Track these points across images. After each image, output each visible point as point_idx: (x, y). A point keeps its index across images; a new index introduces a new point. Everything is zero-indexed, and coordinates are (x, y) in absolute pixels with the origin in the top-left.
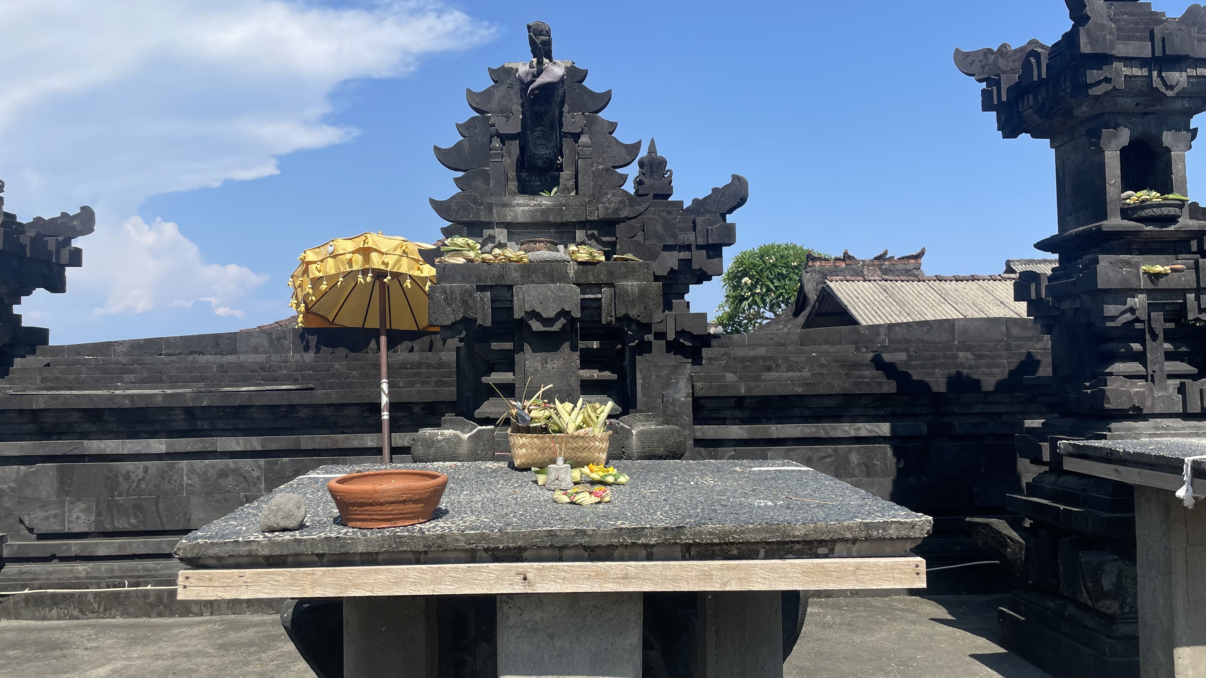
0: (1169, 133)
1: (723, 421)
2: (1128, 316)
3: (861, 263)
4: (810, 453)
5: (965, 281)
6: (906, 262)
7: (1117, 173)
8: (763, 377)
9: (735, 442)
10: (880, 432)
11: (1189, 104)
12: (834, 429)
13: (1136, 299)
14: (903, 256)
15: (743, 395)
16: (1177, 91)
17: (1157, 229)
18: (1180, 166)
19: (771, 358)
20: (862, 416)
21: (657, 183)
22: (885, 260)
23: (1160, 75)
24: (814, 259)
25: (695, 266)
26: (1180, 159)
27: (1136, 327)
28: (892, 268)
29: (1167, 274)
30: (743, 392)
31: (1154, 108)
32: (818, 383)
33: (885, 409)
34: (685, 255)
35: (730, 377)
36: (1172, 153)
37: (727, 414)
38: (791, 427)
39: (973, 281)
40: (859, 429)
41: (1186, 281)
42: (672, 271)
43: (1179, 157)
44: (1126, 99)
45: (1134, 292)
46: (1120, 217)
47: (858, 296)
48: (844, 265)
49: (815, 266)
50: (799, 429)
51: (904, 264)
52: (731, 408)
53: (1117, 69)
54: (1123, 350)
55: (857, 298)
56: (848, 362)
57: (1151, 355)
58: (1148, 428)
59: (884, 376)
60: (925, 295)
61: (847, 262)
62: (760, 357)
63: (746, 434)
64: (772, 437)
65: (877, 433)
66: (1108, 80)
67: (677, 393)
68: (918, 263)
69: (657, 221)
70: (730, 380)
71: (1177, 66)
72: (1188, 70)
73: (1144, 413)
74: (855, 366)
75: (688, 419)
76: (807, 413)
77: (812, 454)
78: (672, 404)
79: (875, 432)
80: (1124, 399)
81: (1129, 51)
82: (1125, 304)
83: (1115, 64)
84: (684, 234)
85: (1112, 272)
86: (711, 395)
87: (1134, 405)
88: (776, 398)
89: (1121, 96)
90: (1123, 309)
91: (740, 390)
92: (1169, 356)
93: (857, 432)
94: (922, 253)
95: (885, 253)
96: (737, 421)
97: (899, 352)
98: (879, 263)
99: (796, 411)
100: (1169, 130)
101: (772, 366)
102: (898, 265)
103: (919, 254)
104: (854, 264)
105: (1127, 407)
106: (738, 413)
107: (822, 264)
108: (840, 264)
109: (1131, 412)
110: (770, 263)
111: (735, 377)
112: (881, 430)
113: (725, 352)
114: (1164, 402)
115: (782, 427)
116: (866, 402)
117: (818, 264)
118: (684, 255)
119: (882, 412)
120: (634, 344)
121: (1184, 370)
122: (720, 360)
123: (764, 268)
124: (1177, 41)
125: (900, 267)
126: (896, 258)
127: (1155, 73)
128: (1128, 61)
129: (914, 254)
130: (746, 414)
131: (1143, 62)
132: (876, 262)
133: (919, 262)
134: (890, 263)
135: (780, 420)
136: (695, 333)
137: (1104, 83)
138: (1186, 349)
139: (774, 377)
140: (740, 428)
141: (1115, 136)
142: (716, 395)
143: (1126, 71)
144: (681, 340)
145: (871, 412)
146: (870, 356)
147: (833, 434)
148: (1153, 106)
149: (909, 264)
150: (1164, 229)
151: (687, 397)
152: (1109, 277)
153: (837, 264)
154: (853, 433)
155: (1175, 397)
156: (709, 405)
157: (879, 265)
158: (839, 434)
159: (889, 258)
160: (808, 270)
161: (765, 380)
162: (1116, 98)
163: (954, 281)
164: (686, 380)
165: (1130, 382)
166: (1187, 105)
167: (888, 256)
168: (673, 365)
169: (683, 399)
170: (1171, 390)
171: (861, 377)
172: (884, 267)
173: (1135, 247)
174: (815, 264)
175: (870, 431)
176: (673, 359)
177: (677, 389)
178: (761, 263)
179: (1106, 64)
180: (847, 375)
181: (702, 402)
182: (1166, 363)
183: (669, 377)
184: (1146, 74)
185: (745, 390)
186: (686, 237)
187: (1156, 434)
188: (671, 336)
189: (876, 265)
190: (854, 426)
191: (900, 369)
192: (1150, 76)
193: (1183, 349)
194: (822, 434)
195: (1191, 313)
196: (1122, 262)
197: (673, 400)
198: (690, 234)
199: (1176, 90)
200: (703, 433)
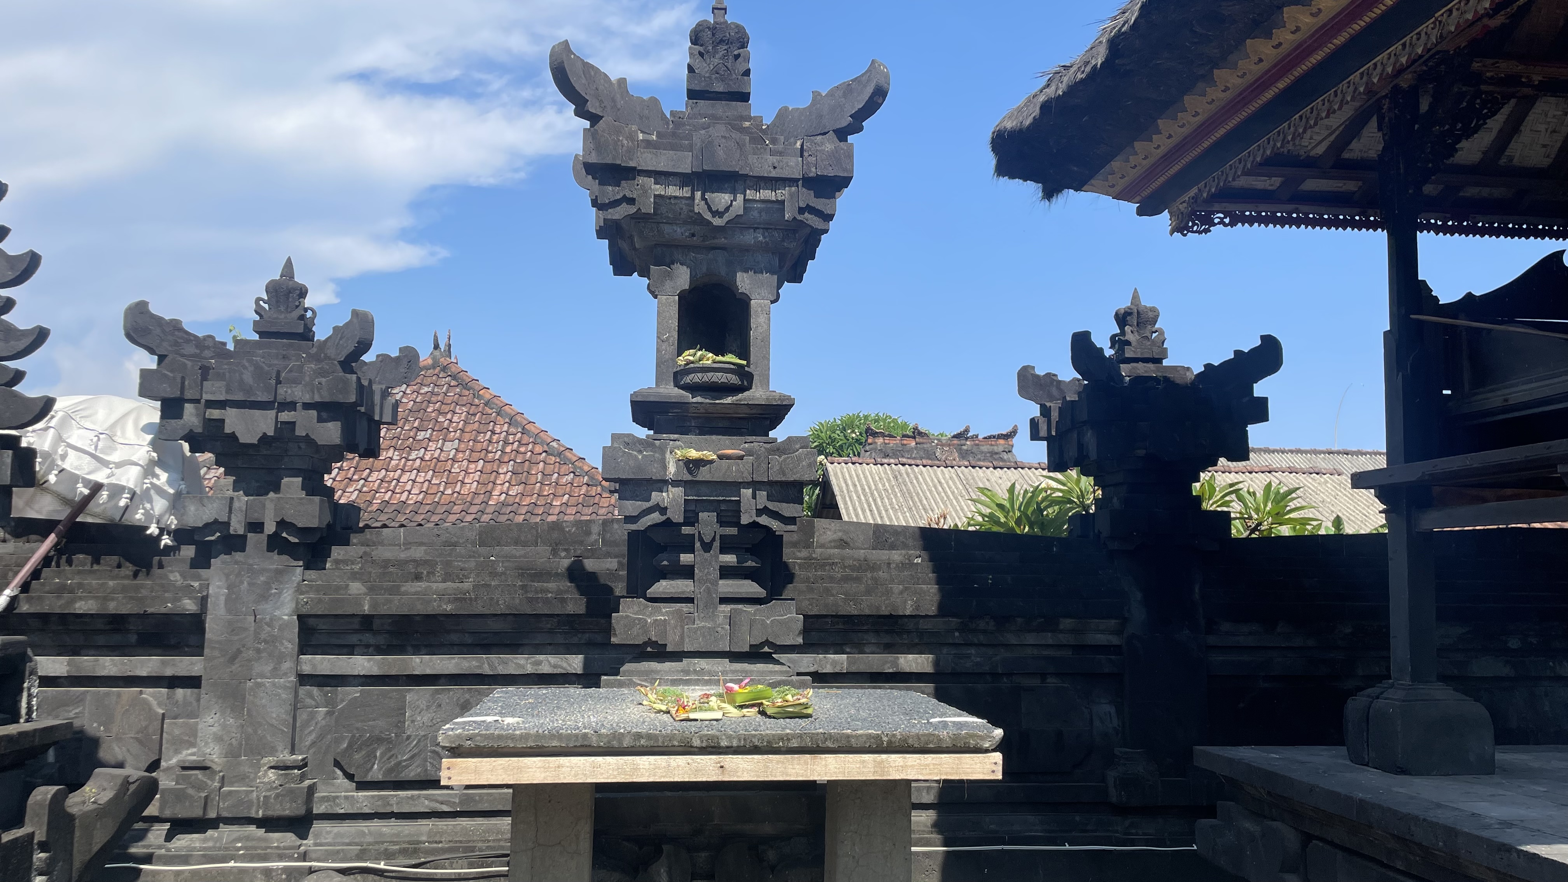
0: (745, 275)
1: (350, 650)
2: (656, 517)
3: (936, 441)
4: (467, 696)
5: (1005, 469)
6: (993, 443)
7: (673, 326)
8: (403, 589)
9: (364, 680)
10: (569, 668)
11: (764, 237)
12: (505, 663)
13: (664, 494)
14: (989, 435)
15: (367, 612)
16: (727, 220)
17: (707, 401)
18: (762, 319)
19: (426, 562)
20: (550, 644)
21: (282, 316)
22: (967, 439)
23: (703, 198)
24: (875, 434)
25: (300, 432)
26: (762, 311)
27: (683, 532)
28: (975, 450)
29: (711, 462)
30: (366, 609)
31: (716, 241)
32: (476, 598)
33: (580, 635)
34: (285, 416)
35: (356, 587)
36: (752, 302)
37: (354, 639)
38: (443, 659)
39: (1015, 468)
40: (539, 663)
41: (738, 471)
42: (264, 438)
43: (761, 306)
44: (675, 228)
45: (662, 484)
46: (672, 384)
47: (857, 483)
48: (913, 444)
49: (876, 443)
50: (453, 661)
51: (992, 445)
52: (356, 631)
53: (644, 186)
54: (665, 563)
55: (855, 486)
56: (536, 570)
57: (700, 571)
58: (673, 672)
59: (575, 591)
60: (945, 485)
61: (917, 439)
62: (411, 561)
63: (376, 668)
64: (415, 673)
65: (564, 669)
66: (631, 201)
67: (278, 608)
68: (1009, 445)
69: (245, 368)
70: (356, 592)
71: (726, 186)
72: (748, 191)
73: (668, 650)
74: (541, 575)
75: (290, 646)
76: (469, 639)
77: (471, 697)
78: (268, 624)
79: (562, 668)
80: (635, 630)
81: (660, 163)
82: (649, 500)
83: (641, 180)
84: (287, 388)
85: (622, 456)
86: (320, 613)
87: (649, 639)
88: (418, 618)
89: (665, 223)
90: (645, 508)
91: (363, 606)
92: (726, 572)
93: (535, 667)
94: (1013, 432)
95: (967, 430)
96: (371, 649)
97: (611, 558)
98: (959, 442)
99: (454, 638)
100: (746, 271)
101: (422, 573)
102: (983, 445)
103: (1011, 433)
104: (926, 443)
105: (639, 641)
106: (368, 638)
107: (887, 441)
108: (908, 442)
109: (649, 649)
110: (853, 438)
111: (363, 588)
112: (570, 665)
113: (365, 553)
114: (704, 636)
115: (430, 658)
116: (549, 626)
117: (880, 441)
118: (288, 416)
119: (575, 640)
120: (212, 538)
121: (747, 593)
122: (353, 564)
123: (845, 443)
124: (720, 152)
125: (985, 448)
126: (980, 437)
127: (698, 194)
128: (660, 176)
129: (1004, 432)
130: (381, 640)
131: (685, 179)
132: (956, 441)
133: (1010, 443)
134: (973, 443)
135: (433, 649)
136: (300, 525)
137: (625, 203)
138: (754, 564)
139: (419, 589)
140: (369, 660)
141: (669, 276)
142: (327, 613)
143: (659, 189)
144: (284, 535)
145: (560, 639)
146: (566, 563)
147: (501, 670)
148: (714, 238)
149: (997, 445)
150: (717, 402)
151: (291, 615)
152: (618, 463)
153: (905, 442)
154: (529, 669)
155: (720, 629)
156: (321, 627)
157: (958, 445)
158: (511, 670)
159: (972, 437)
160: (867, 448)
161: (406, 593)
162: (661, 225)
163: (991, 469)
164: (293, 590)
165: (652, 607)
166: (761, 238)
167: (970, 434)
168: (276, 569)
169: (286, 617)
170: (720, 619)
171: (543, 591)
172: (965, 447)
173: (693, 425)
174: (876, 440)
175: (555, 666)
176: (277, 561)
177: (279, 604)
178: (843, 438)
179: (627, 179)
180: (523, 587)
181: (312, 622)
182: (721, 582)
183: (267, 585)
184: (689, 195)
185: (370, 606)
186: (289, 391)
187: (683, 680)
188: (270, 528)
189: (953, 445)
190: (533, 660)
191: (602, 581)
192: (692, 198)
193: (750, 563)
194: (487, 670)
195: (747, 515)
196: (643, 444)
197: (271, 619)
198: (295, 387)
199: (727, 217)
200: (314, 666)
